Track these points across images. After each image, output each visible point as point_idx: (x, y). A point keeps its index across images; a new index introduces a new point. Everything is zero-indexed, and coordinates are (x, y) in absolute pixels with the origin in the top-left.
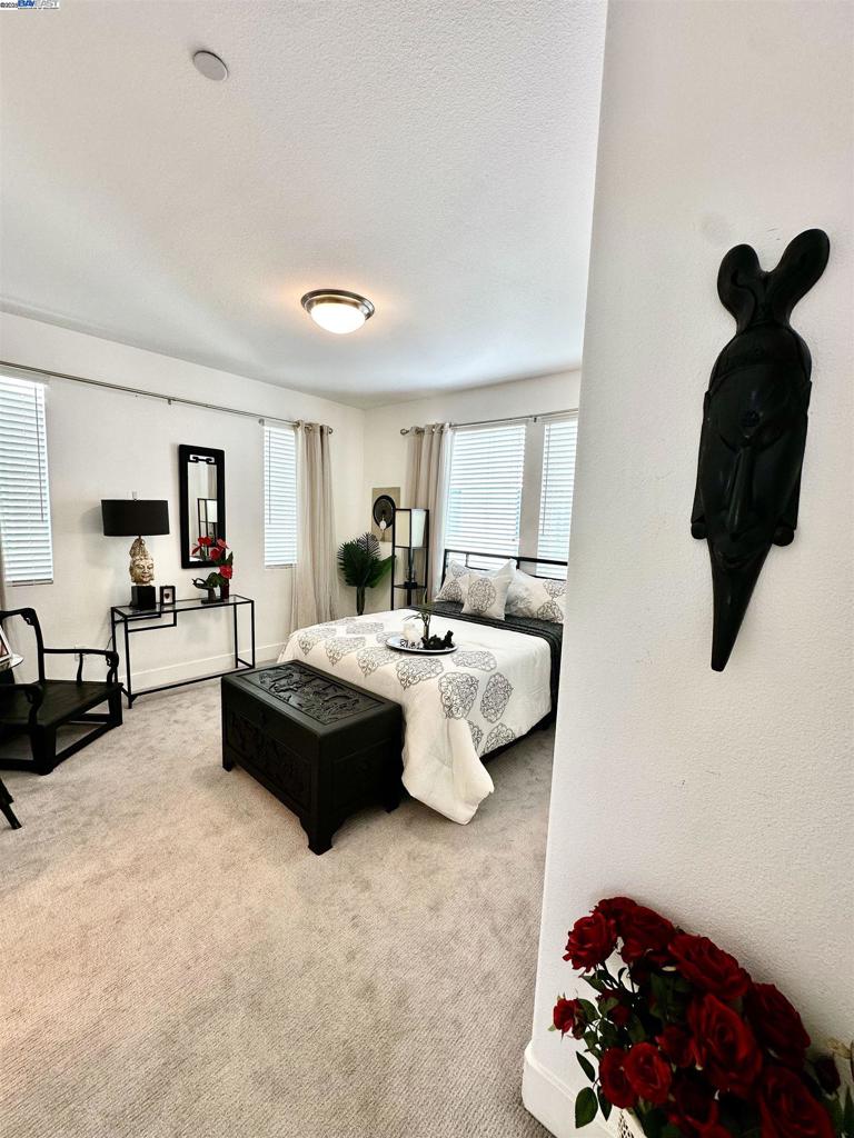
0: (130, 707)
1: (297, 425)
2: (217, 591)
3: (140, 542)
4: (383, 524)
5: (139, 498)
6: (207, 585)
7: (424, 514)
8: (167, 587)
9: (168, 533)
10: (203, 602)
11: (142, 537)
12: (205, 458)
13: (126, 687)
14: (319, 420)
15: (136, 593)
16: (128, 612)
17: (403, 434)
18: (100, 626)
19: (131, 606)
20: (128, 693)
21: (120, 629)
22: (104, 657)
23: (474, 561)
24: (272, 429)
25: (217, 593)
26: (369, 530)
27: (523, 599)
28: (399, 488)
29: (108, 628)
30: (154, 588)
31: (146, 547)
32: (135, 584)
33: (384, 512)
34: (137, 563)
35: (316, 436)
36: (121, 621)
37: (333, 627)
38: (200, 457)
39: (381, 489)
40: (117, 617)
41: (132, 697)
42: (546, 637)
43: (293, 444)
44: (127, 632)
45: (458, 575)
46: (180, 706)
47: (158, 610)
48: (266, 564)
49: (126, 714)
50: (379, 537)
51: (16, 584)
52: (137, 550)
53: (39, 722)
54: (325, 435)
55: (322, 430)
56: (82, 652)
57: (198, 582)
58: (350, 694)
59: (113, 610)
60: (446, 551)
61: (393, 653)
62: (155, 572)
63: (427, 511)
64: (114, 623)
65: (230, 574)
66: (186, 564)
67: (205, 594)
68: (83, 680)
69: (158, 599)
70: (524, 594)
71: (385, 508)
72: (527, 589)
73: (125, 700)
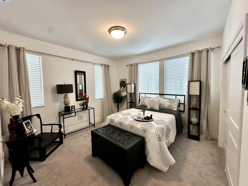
0: (65, 138)
1: (102, 65)
2: (85, 106)
3: (66, 95)
4: (123, 88)
5: (65, 84)
6: (83, 105)
7: (134, 84)
8: (73, 106)
9: (73, 92)
10: (82, 109)
11: (67, 94)
12: (81, 73)
13: (64, 133)
14: (107, 64)
15: (65, 108)
16: (63, 113)
17: (127, 66)
18: (56, 117)
19: (64, 111)
20: (64, 134)
21: (62, 118)
22: (58, 126)
23: (147, 95)
24: (96, 66)
25: (85, 107)
26: (119, 89)
27: (163, 104)
28: (126, 79)
29: (58, 118)
30: (70, 107)
31: (68, 96)
32: (65, 106)
33: (123, 85)
34: (66, 100)
35: (106, 67)
36: (62, 115)
37: (118, 115)
38: (80, 73)
39: (122, 79)
40: (61, 115)
41: (65, 135)
42: (173, 114)
43: (101, 70)
44: (63, 118)
45: (144, 99)
46: (77, 137)
47: (71, 112)
48: (96, 99)
49: (64, 140)
50: (122, 91)
51: (35, 107)
52: (66, 97)
53: (42, 147)
54: (109, 67)
55: (108, 66)
56: (52, 125)
57: (81, 104)
58: (128, 134)
59: (60, 113)
60: (140, 93)
61: (138, 122)
62: (70, 102)
63: (135, 84)
64: (60, 116)
65: (88, 102)
66: (77, 100)
67: (82, 107)
68: (53, 132)
69: (71, 109)
70: (163, 103)
71: (123, 84)
72: (164, 102)
73: (63, 136)
